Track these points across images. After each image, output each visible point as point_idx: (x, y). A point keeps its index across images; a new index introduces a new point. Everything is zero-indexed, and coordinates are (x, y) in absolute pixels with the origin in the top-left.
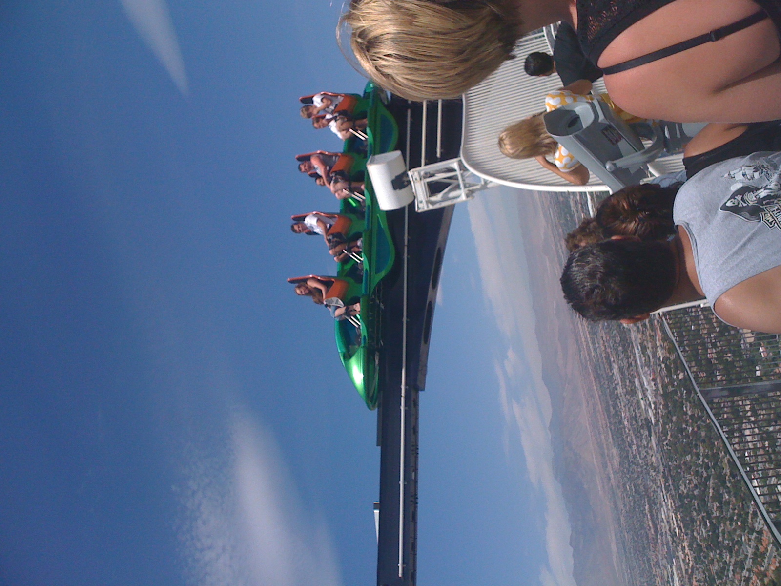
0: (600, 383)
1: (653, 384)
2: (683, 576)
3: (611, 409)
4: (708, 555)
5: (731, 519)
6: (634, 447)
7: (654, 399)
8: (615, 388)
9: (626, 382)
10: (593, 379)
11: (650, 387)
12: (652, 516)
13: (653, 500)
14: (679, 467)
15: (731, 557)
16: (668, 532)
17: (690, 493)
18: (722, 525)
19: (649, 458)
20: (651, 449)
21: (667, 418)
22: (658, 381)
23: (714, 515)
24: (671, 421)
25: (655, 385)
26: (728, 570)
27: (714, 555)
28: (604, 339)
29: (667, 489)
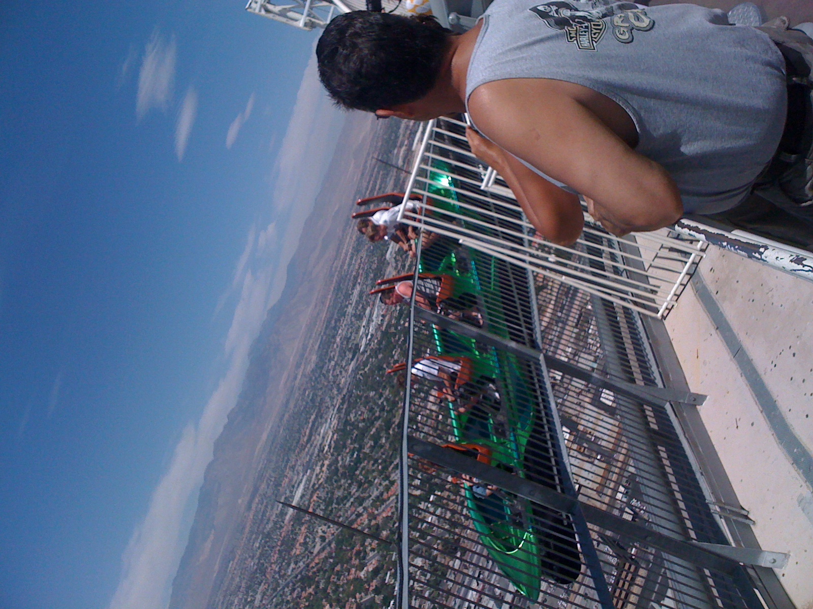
0: (337, 295)
1: (381, 318)
2: (308, 488)
3: (333, 322)
4: (340, 480)
5: (376, 461)
6: (333, 363)
7: (374, 332)
8: (347, 306)
9: (359, 305)
10: (332, 289)
11: (376, 320)
12: (313, 425)
13: (322, 414)
14: (360, 397)
15: (357, 491)
16: (318, 446)
17: (356, 423)
18: (366, 462)
19: (340, 377)
20: (346, 371)
21: (375, 353)
22: (387, 318)
23: (365, 451)
24: (377, 357)
25: (381, 320)
26: (348, 501)
27: (345, 483)
28: (363, 260)
29: (339, 410)
